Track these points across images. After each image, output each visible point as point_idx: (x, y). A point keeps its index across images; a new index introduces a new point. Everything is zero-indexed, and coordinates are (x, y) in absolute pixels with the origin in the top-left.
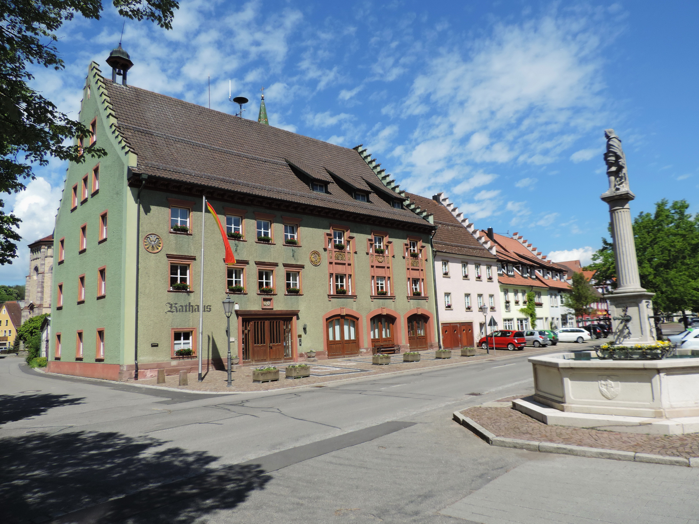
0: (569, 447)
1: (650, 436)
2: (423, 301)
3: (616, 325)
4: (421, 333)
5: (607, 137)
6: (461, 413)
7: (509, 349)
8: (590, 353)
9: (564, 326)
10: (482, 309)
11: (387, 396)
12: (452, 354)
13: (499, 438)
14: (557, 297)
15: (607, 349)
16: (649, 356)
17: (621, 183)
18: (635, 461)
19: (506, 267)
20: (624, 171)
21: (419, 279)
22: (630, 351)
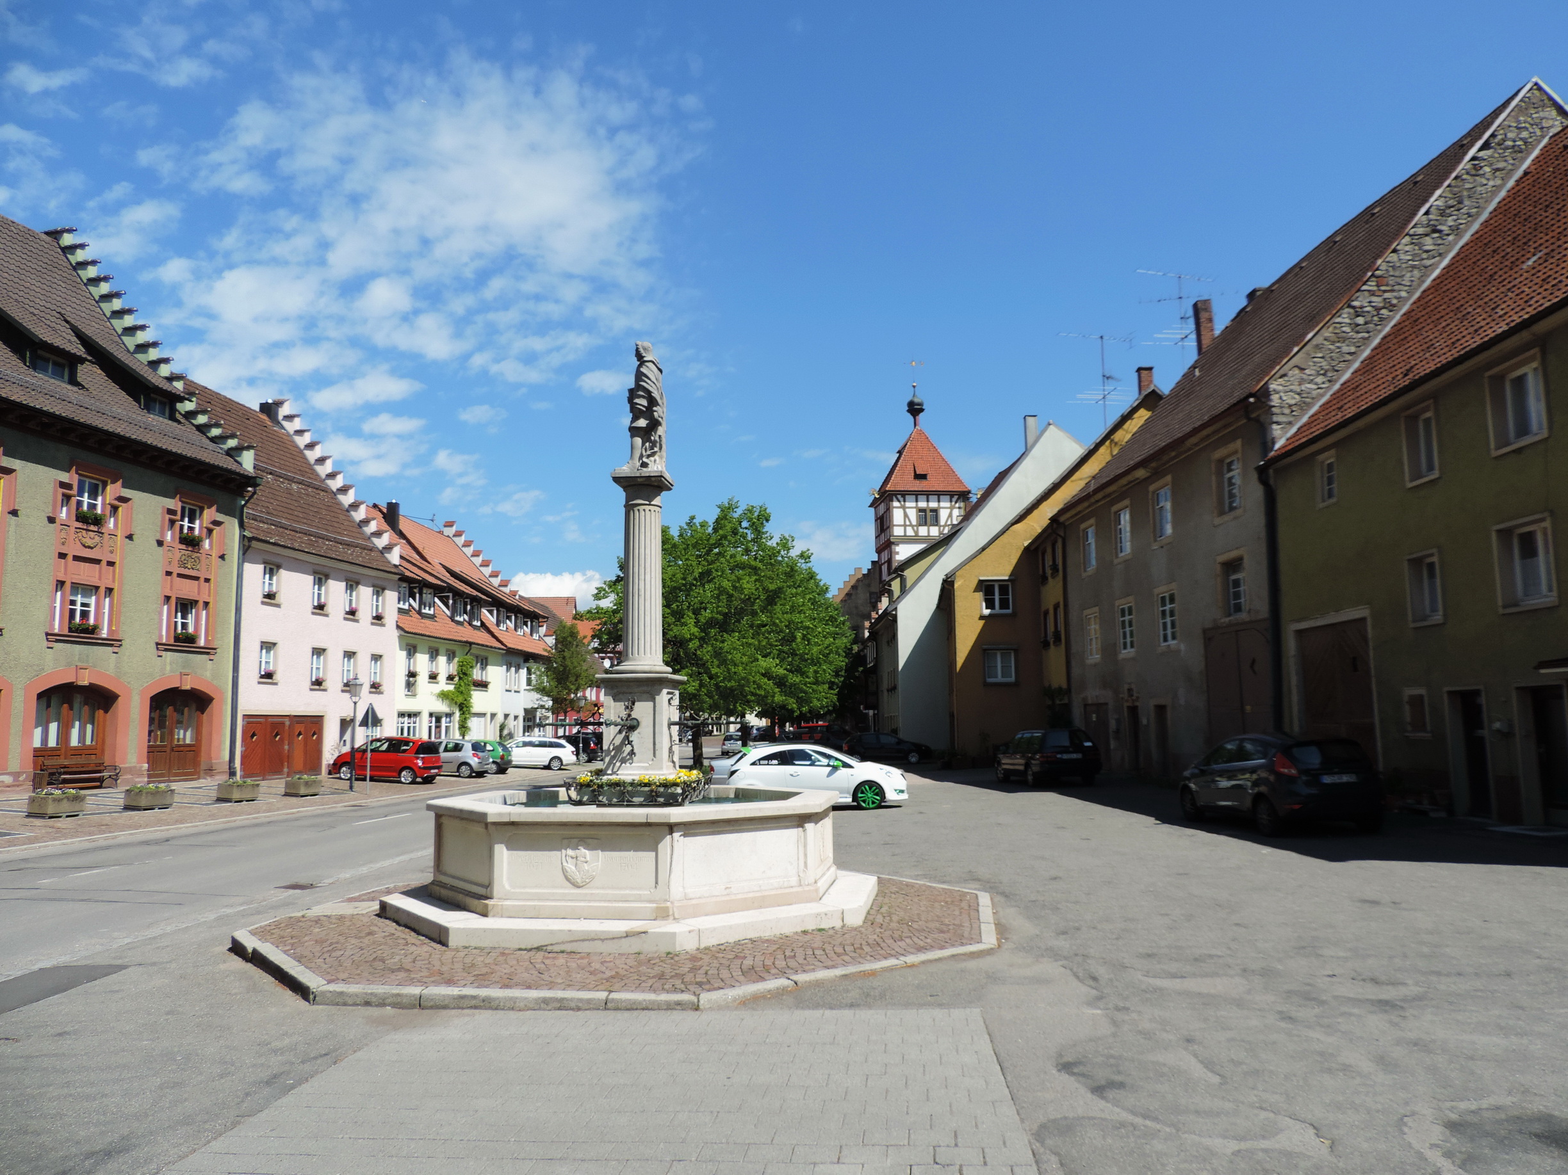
0: (483, 992)
1: (642, 957)
2: (199, 656)
3: (610, 736)
4: (186, 736)
5: (639, 356)
6: (254, 933)
7: (403, 779)
8: (558, 792)
9: (527, 734)
10: (350, 687)
11: (55, 900)
12: (261, 789)
13: (332, 987)
14: (521, 670)
15: (588, 785)
16: (661, 800)
17: (653, 454)
18: (606, 1009)
19: (417, 595)
20: (661, 430)
21: (196, 602)
22: (630, 788)
